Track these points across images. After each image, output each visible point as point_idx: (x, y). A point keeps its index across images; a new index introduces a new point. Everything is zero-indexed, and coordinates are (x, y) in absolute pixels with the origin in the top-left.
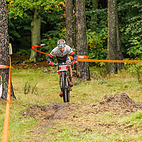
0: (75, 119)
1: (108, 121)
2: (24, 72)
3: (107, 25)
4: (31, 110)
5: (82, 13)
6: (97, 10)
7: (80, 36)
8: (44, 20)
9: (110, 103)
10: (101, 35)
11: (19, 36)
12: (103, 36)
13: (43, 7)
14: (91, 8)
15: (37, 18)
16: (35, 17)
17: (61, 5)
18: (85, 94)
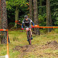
0: (35, 51)
1: (49, 52)
2: (12, 32)
3: (46, 12)
4: (17, 48)
5: (36, 8)
6: (42, 6)
7: (35, 17)
8: (20, 10)
9: (49, 45)
10: (43, 16)
11: (10, 17)
12: (44, 17)
13: (20, 5)
14: (39, 5)
15: (17, 10)
16: (16, 9)
17: (27, 4)
18: (38, 41)
